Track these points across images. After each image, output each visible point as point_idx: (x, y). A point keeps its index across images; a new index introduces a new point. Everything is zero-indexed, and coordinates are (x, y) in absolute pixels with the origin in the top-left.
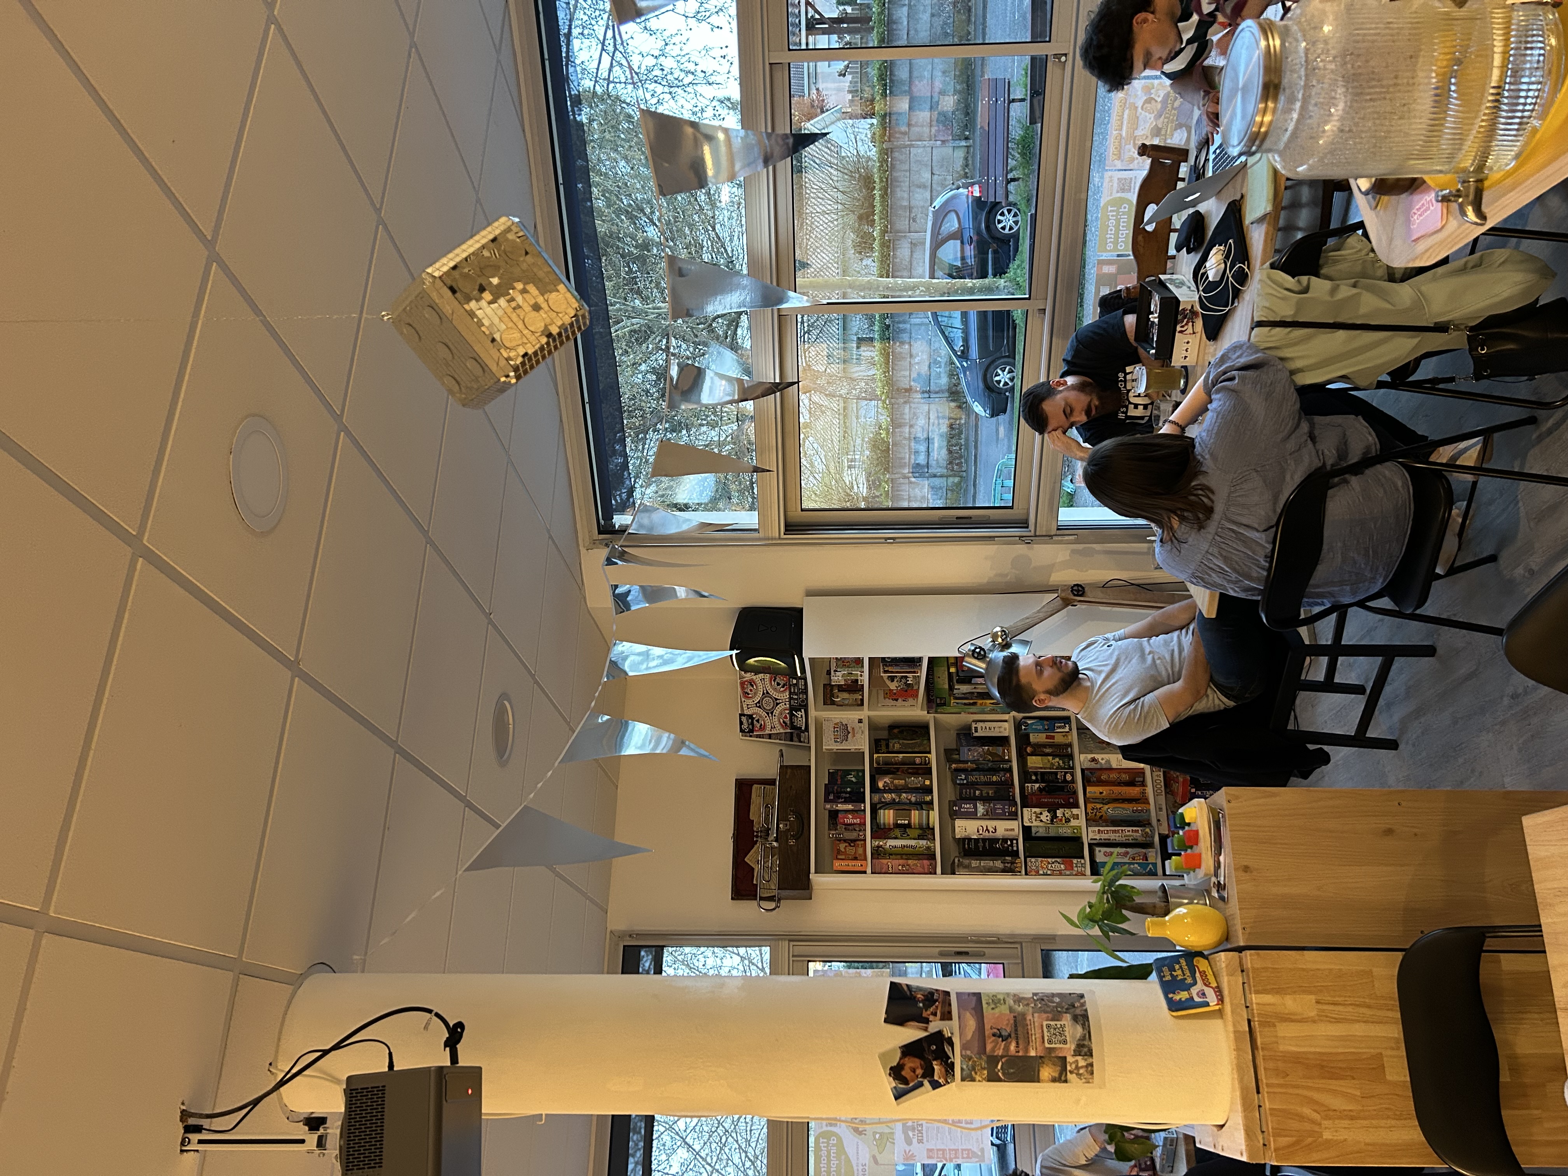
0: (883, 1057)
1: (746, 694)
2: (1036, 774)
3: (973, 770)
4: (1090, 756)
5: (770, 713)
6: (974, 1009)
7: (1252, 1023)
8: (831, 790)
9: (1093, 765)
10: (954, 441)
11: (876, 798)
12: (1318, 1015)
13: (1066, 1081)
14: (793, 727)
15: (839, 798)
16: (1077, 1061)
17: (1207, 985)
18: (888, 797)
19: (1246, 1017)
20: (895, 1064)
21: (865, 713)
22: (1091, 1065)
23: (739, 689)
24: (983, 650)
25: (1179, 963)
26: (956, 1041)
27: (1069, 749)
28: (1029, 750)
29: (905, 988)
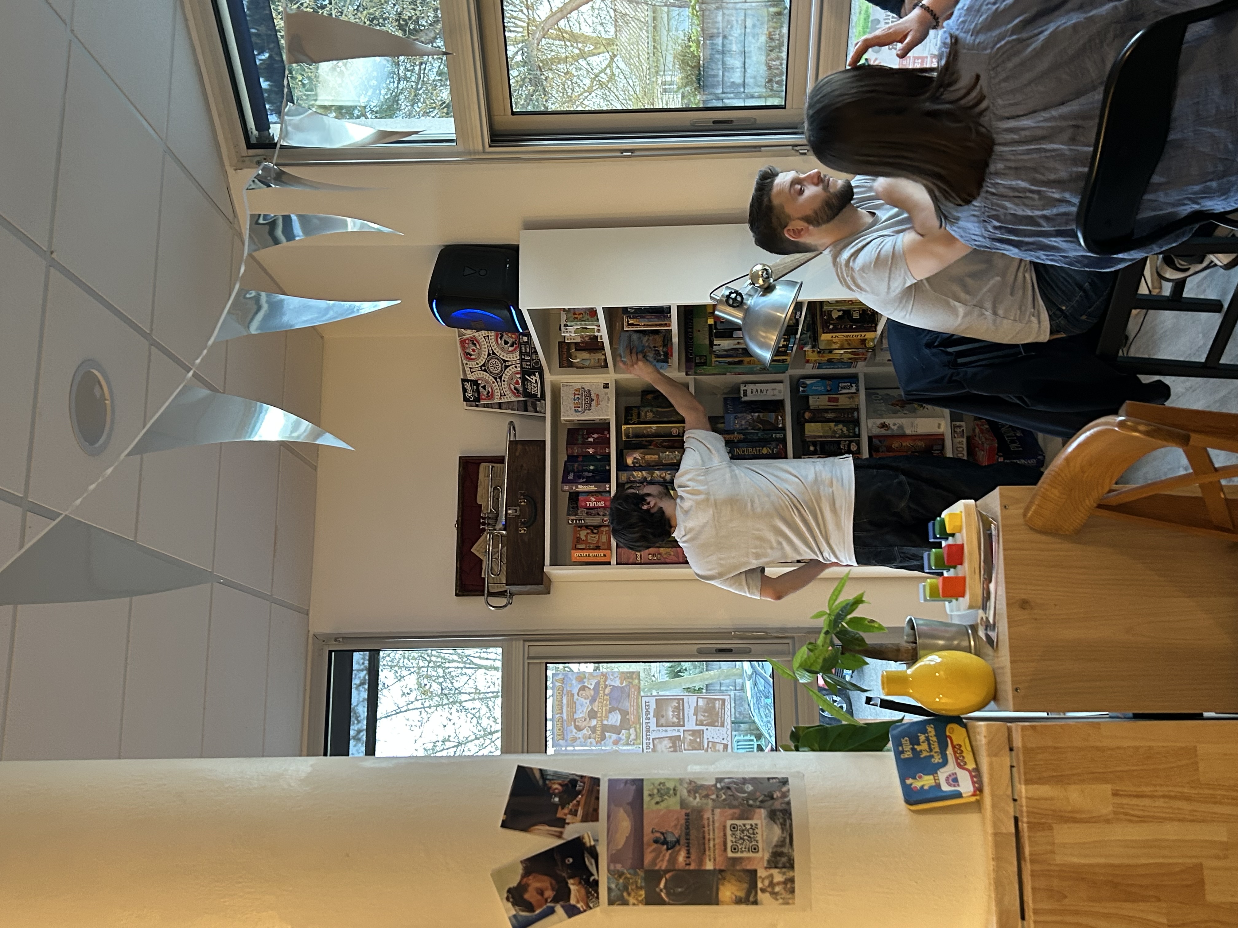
0: (498, 876)
1: (468, 355)
2: (814, 444)
3: (740, 441)
4: (879, 421)
5: (498, 377)
6: (631, 804)
7: (1020, 824)
8: (570, 468)
9: (883, 431)
10: (773, 55)
11: (624, 477)
12: (1115, 813)
13: (755, 903)
14: (527, 394)
15: (580, 477)
16: (771, 876)
17: (961, 765)
18: (638, 475)
19: (1012, 814)
20: (515, 884)
21: (611, 376)
22: (792, 880)
23: (459, 349)
24: (740, 295)
25: (925, 732)
26: (602, 851)
27: (856, 414)
28: (807, 415)
29: (538, 775)
